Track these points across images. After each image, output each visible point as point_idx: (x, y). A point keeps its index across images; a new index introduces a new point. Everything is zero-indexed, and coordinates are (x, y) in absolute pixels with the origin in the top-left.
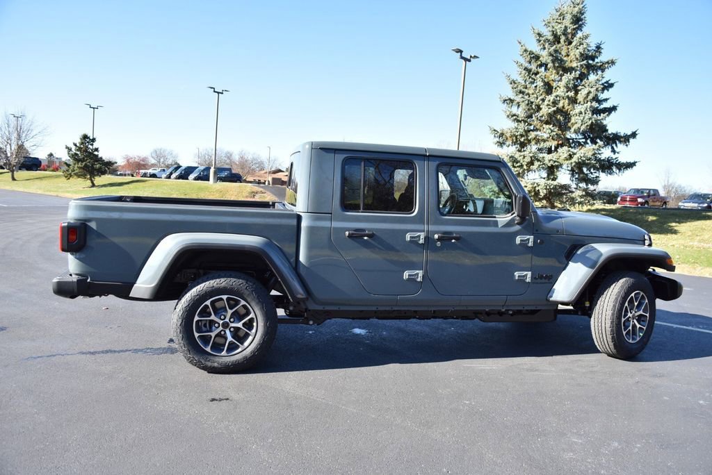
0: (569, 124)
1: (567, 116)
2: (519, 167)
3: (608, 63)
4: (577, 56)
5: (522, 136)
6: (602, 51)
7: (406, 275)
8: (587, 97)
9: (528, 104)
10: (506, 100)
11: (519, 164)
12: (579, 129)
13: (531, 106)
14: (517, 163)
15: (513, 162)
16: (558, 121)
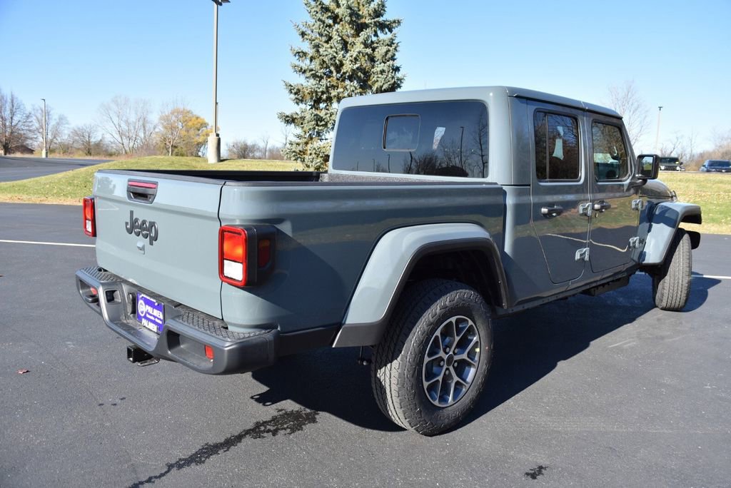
0: (370, 83)
1: (367, 74)
2: (322, 125)
3: (394, 22)
4: (371, 12)
5: (323, 93)
6: (386, 9)
7: (578, 256)
8: (386, 55)
9: (331, 59)
10: (299, 53)
11: (323, 123)
12: (381, 87)
13: (335, 61)
14: (321, 122)
15: (317, 121)
16: (359, 77)
